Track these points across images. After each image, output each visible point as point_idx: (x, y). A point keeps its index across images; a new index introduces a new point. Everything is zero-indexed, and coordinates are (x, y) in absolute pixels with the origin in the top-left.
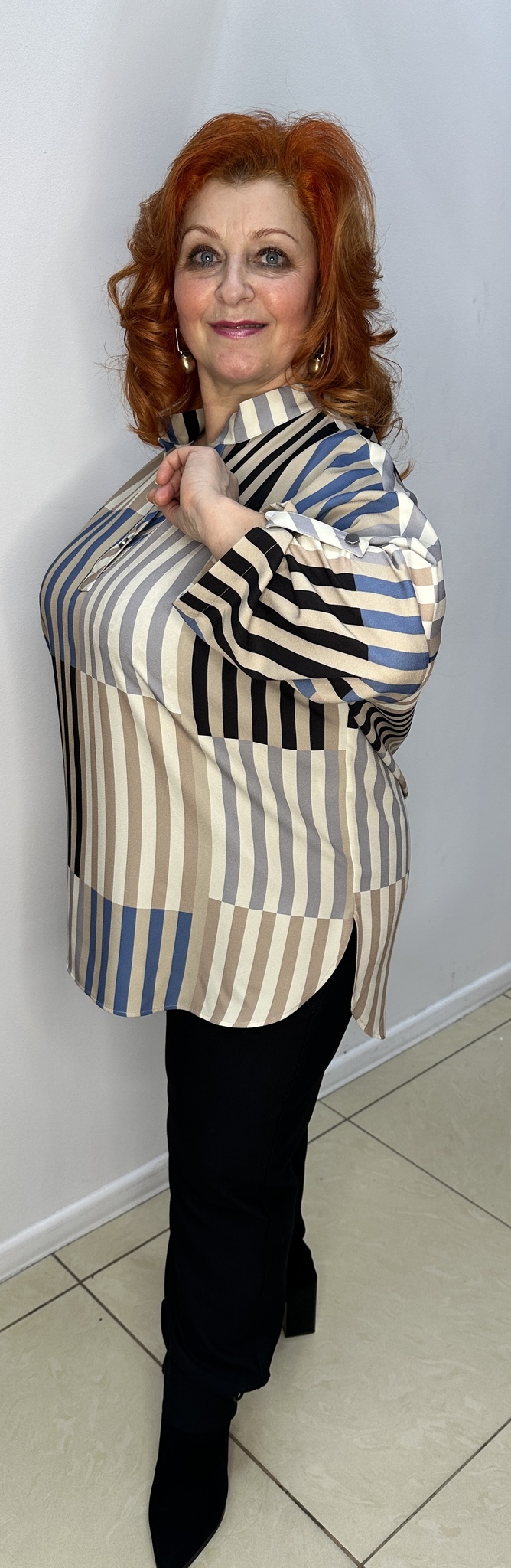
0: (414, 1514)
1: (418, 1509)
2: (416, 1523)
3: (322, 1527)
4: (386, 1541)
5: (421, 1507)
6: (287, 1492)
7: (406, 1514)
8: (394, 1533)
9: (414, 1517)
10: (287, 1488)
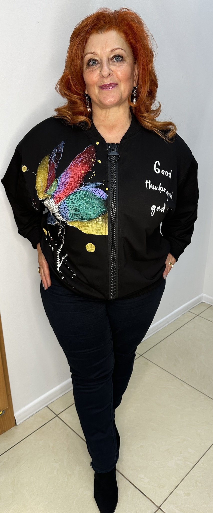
0: (175, 489)
1: (176, 487)
2: (176, 492)
3: (145, 495)
4: (166, 499)
5: (177, 486)
6: (132, 484)
7: (172, 489)
8: (169, 496)
9: (175, 490)
10: (133, 483)
